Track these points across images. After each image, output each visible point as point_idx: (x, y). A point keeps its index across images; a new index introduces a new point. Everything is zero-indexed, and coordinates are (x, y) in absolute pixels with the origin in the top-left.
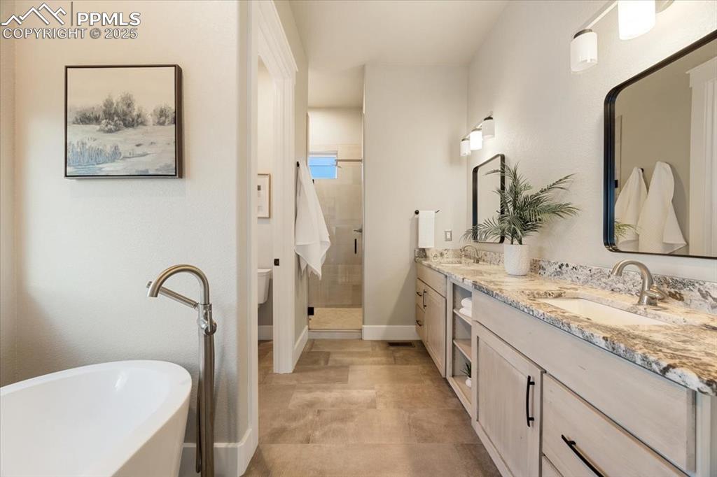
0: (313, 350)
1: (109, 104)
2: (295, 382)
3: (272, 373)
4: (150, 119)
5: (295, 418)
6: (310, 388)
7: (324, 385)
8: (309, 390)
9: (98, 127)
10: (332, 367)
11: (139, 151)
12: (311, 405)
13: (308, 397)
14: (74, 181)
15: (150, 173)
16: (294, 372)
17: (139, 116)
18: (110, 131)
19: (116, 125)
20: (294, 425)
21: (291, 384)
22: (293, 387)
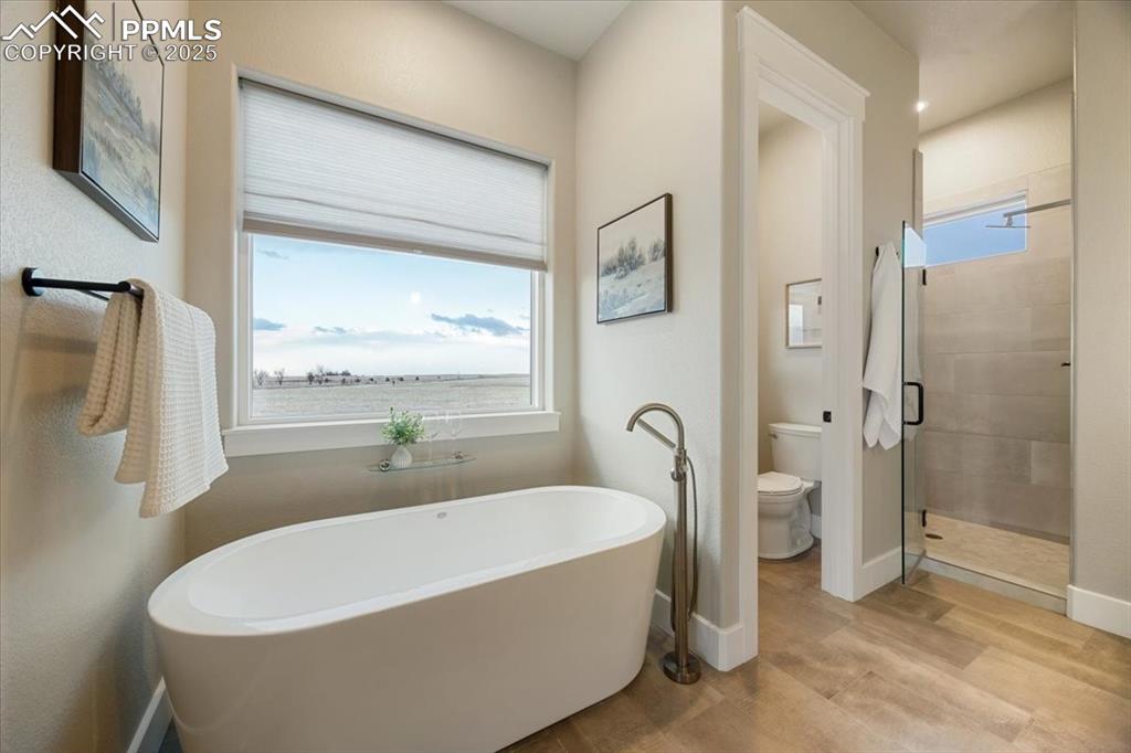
0: (914, 588)
1: (621, 252)
2: (851, 617)
3: (820, 589)
4: (647, 257)
5: (825, 658)
6: (876, 638)
7: (909, 648)
8: (871, 638)
9: (615, 275)
10: (940, 629)
11: (639, 291)
12: (862, 658)
13: (863, 646)
14: (603, 326)
15: (648, 311)
16: (858, 603)
17: (640, 257)
18: (622, 277)
19: (625, 270)
20: (818, 665)
21: (845, 615)
22: (845, 622)
